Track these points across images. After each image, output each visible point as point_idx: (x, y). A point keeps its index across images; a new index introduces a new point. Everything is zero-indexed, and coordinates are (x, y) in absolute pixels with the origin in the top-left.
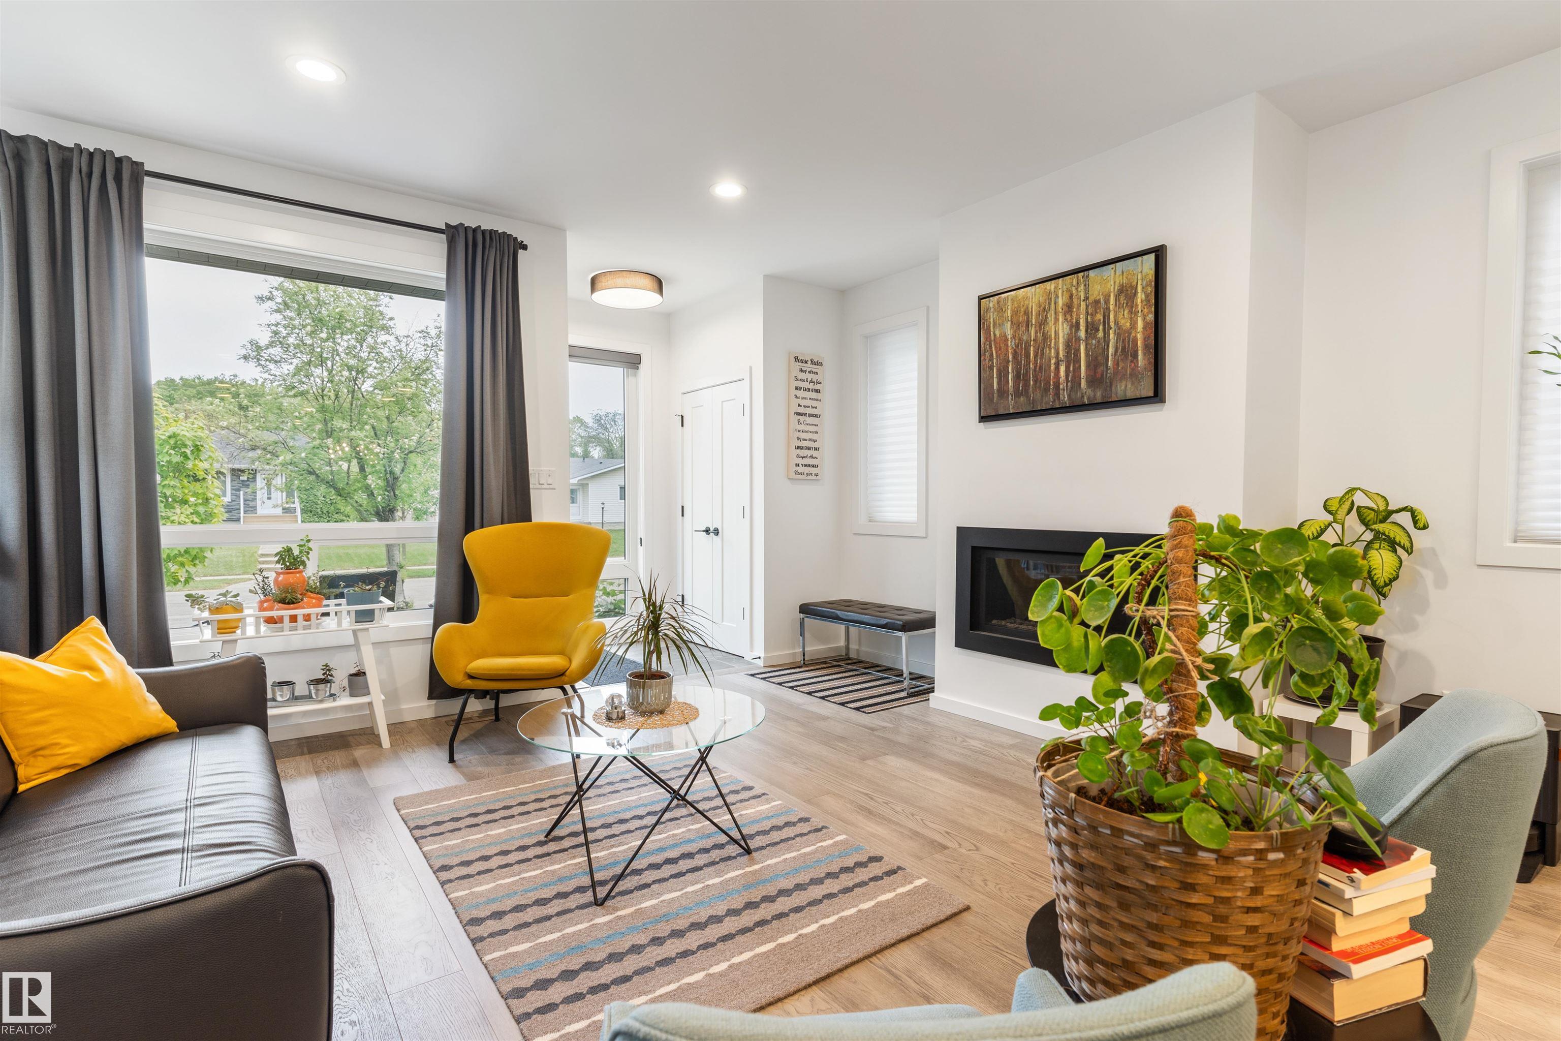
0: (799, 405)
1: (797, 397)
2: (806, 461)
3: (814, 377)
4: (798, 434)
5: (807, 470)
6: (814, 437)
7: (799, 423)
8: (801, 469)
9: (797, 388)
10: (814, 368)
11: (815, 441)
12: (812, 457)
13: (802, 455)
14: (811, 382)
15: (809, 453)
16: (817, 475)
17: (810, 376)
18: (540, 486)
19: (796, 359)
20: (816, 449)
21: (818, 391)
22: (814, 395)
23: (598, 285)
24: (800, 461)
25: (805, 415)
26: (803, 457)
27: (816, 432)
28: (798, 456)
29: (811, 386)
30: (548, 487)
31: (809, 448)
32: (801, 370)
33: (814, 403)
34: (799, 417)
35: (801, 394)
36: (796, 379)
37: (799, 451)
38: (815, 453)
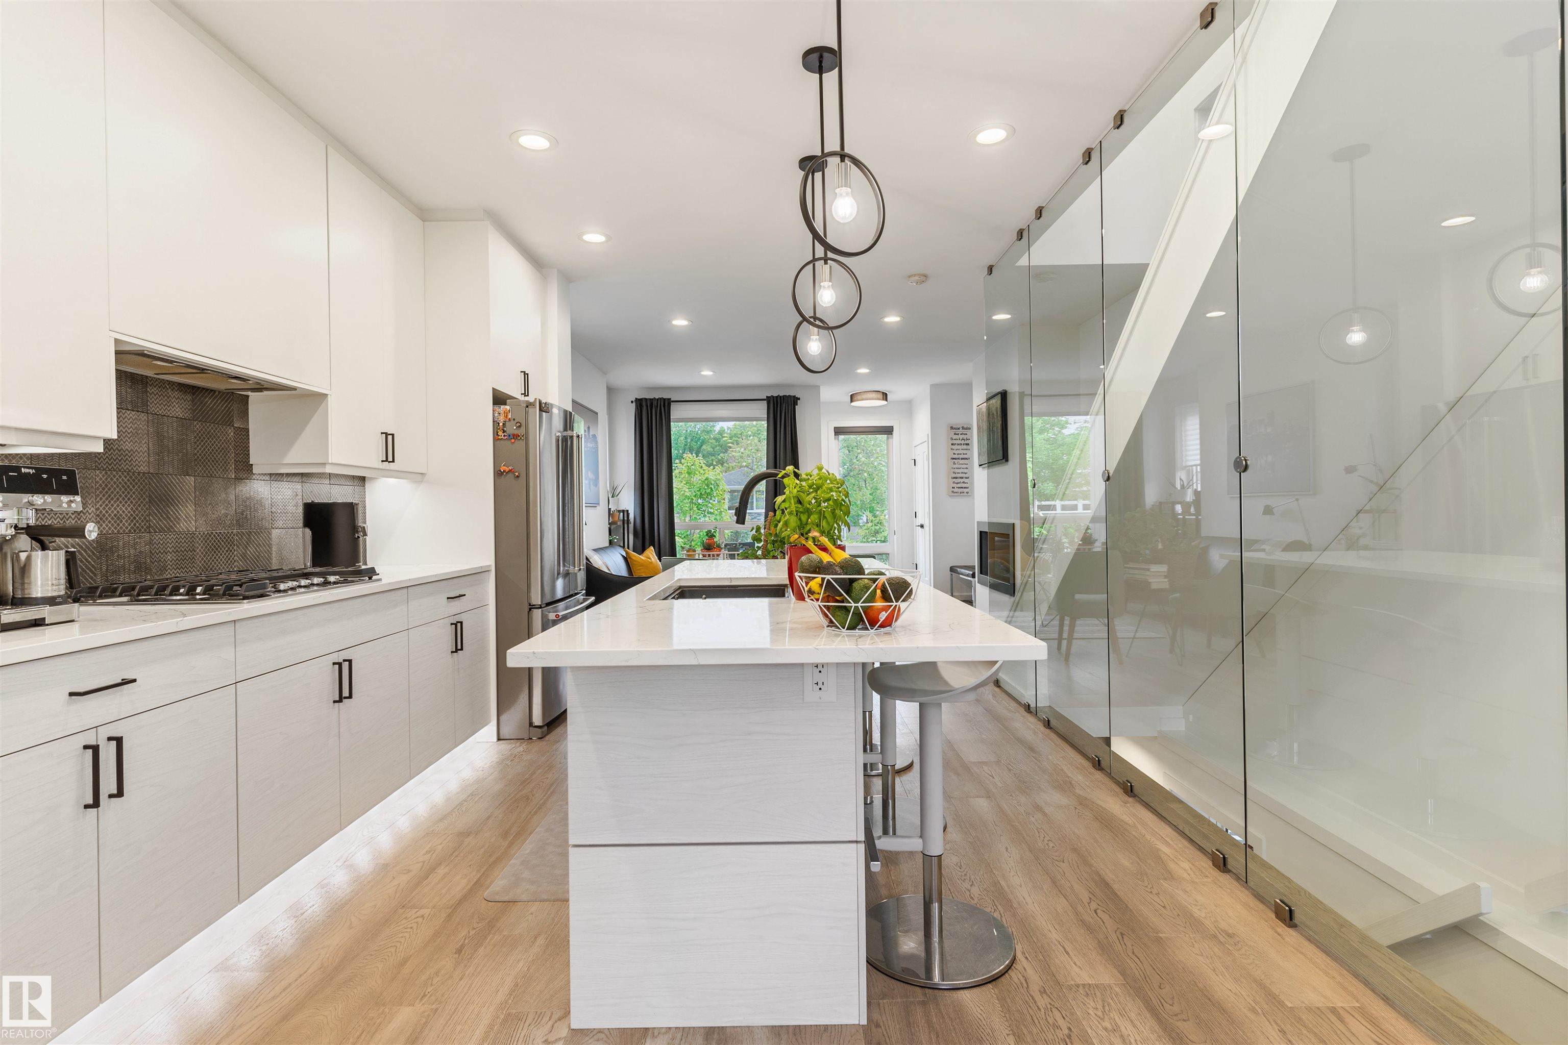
0: (954, 454)
1: (952, 449)
2: (959, 485)
3: (965, 437)
4: (953, 470)
5: (960, 490)
6: (965, 471)
7: (954, 463)
8: (956, 490)
9: (952, 444)
10: (965, 431)
11: (966, 473)
12: (964, 482)
13: (956, 482)
14: (962, 439)
15: (962, 480)
16: (967, 493)
17: (961, 437)
19: (952, 428)
20: (966, 478)
21: (967, 444)
22: (965, 447)
23: (855, 398)
24: (955, 485)
25: (959, 459)
26: (957, 483)
27: (967, 468)
28: (954, 482)
29: (963, 442)
31: (962, 478)
32: (955, 434)
33: (965, 452)
34: (954, 460)
35: (955, 447)
36: (952, 439)
37: (954, 480)
38: (966, 480)
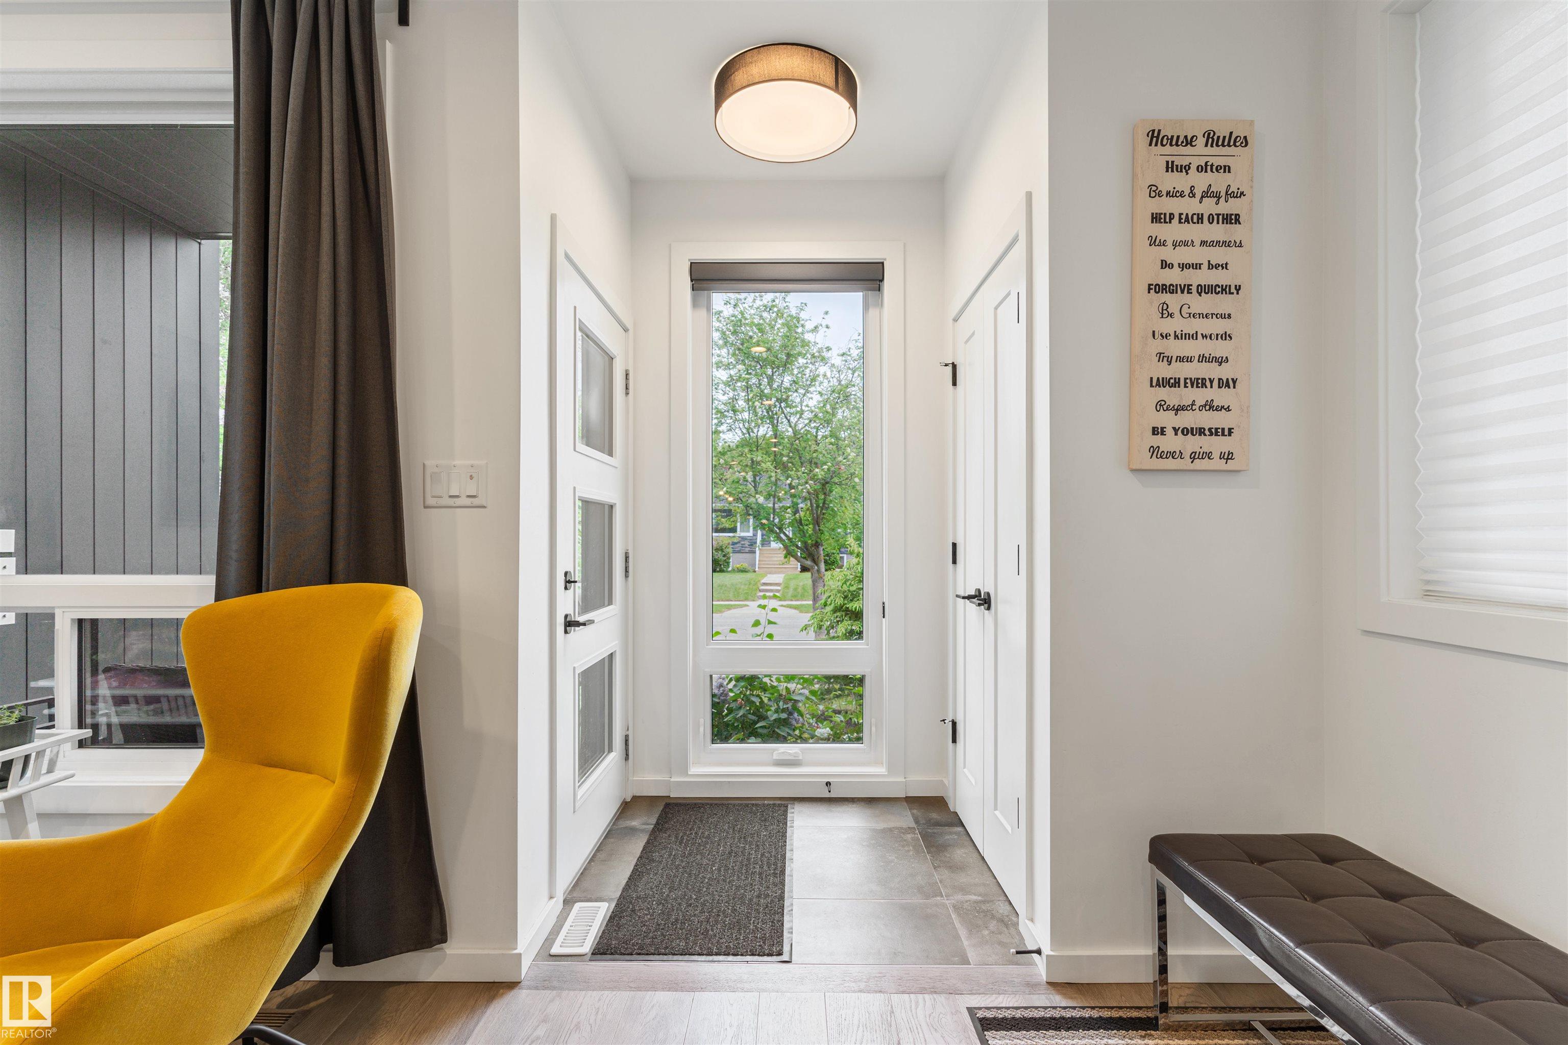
0: (1165, 265)
1: (1154, 242)
2: (1187, 419)
3: (1219, 182)
4: (1159, 345)
5: (1193, 443)
6: (1219, 348)
7: (1165, 312)
8: (1169, 442)
9: (1156, 218)
10: (1218, 156)
11: (1221, 361)
12: (1210, 406)
13: (1173, 401)
14: (1206, 195)
15: (1200, 396)
16: (1228, 457)
17: (1201, 181)
18: (451, 502)
19: (1155, 137)
20: (1225, 384)
21: (1232, 219)
22: (1218, 231)
24: (1168, 420)
25: (1186, 289)
26: (1178, 410)
27: (1226, 336)
28: (1161, 406)
29: (1208, 207)
30: (468, 502)
31: (1199, 383)
32: (1170, 167)
33: (1217, 255)
34: (1166, 297)
35: (1172, 231)
36: (1154, 192)
37: (1163, 393)
38: (1220, 396)
